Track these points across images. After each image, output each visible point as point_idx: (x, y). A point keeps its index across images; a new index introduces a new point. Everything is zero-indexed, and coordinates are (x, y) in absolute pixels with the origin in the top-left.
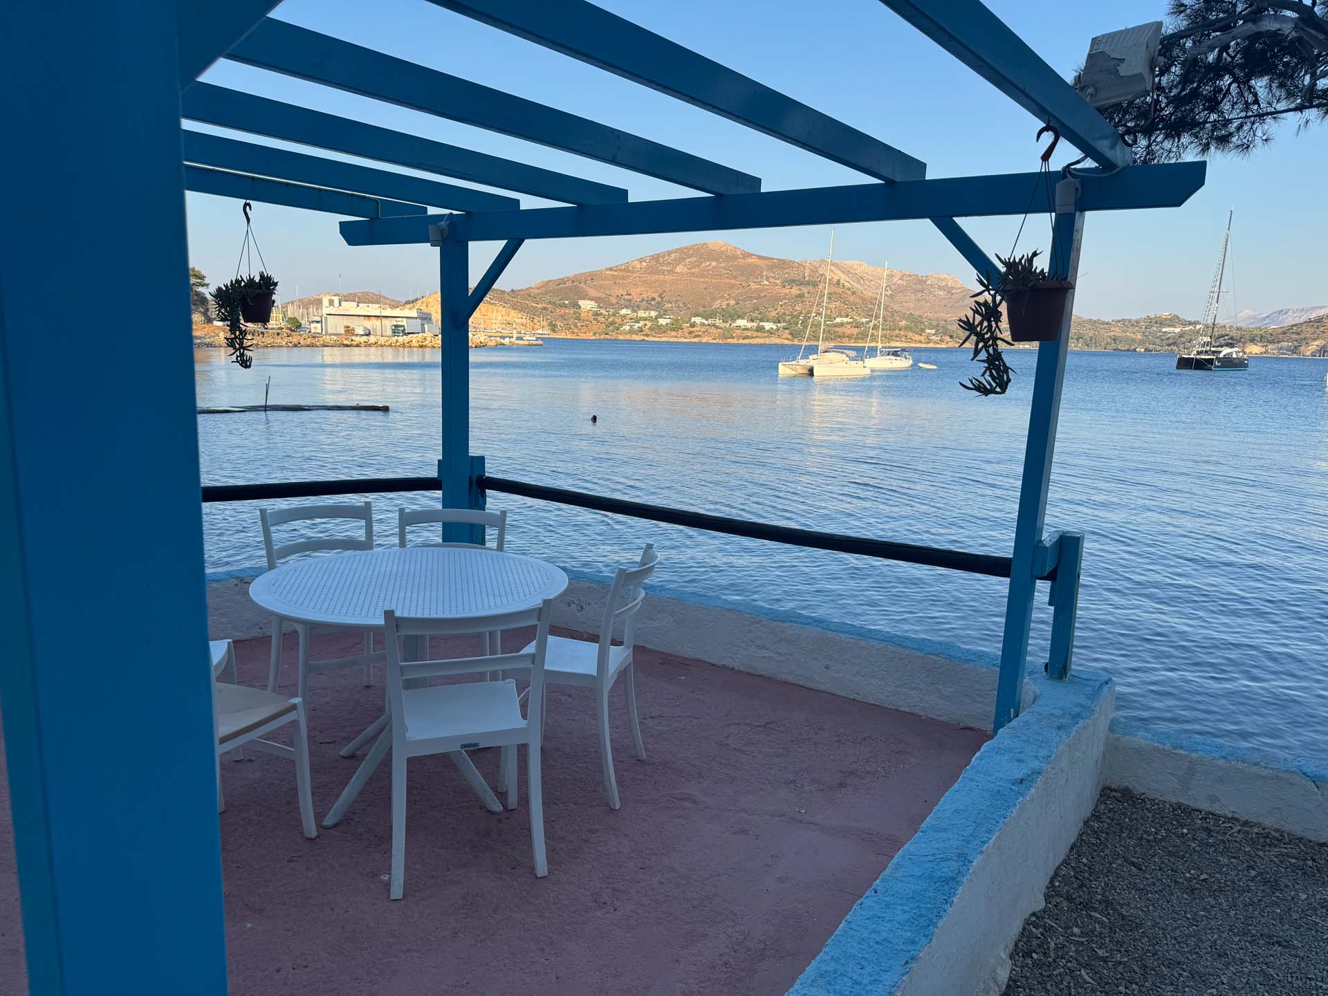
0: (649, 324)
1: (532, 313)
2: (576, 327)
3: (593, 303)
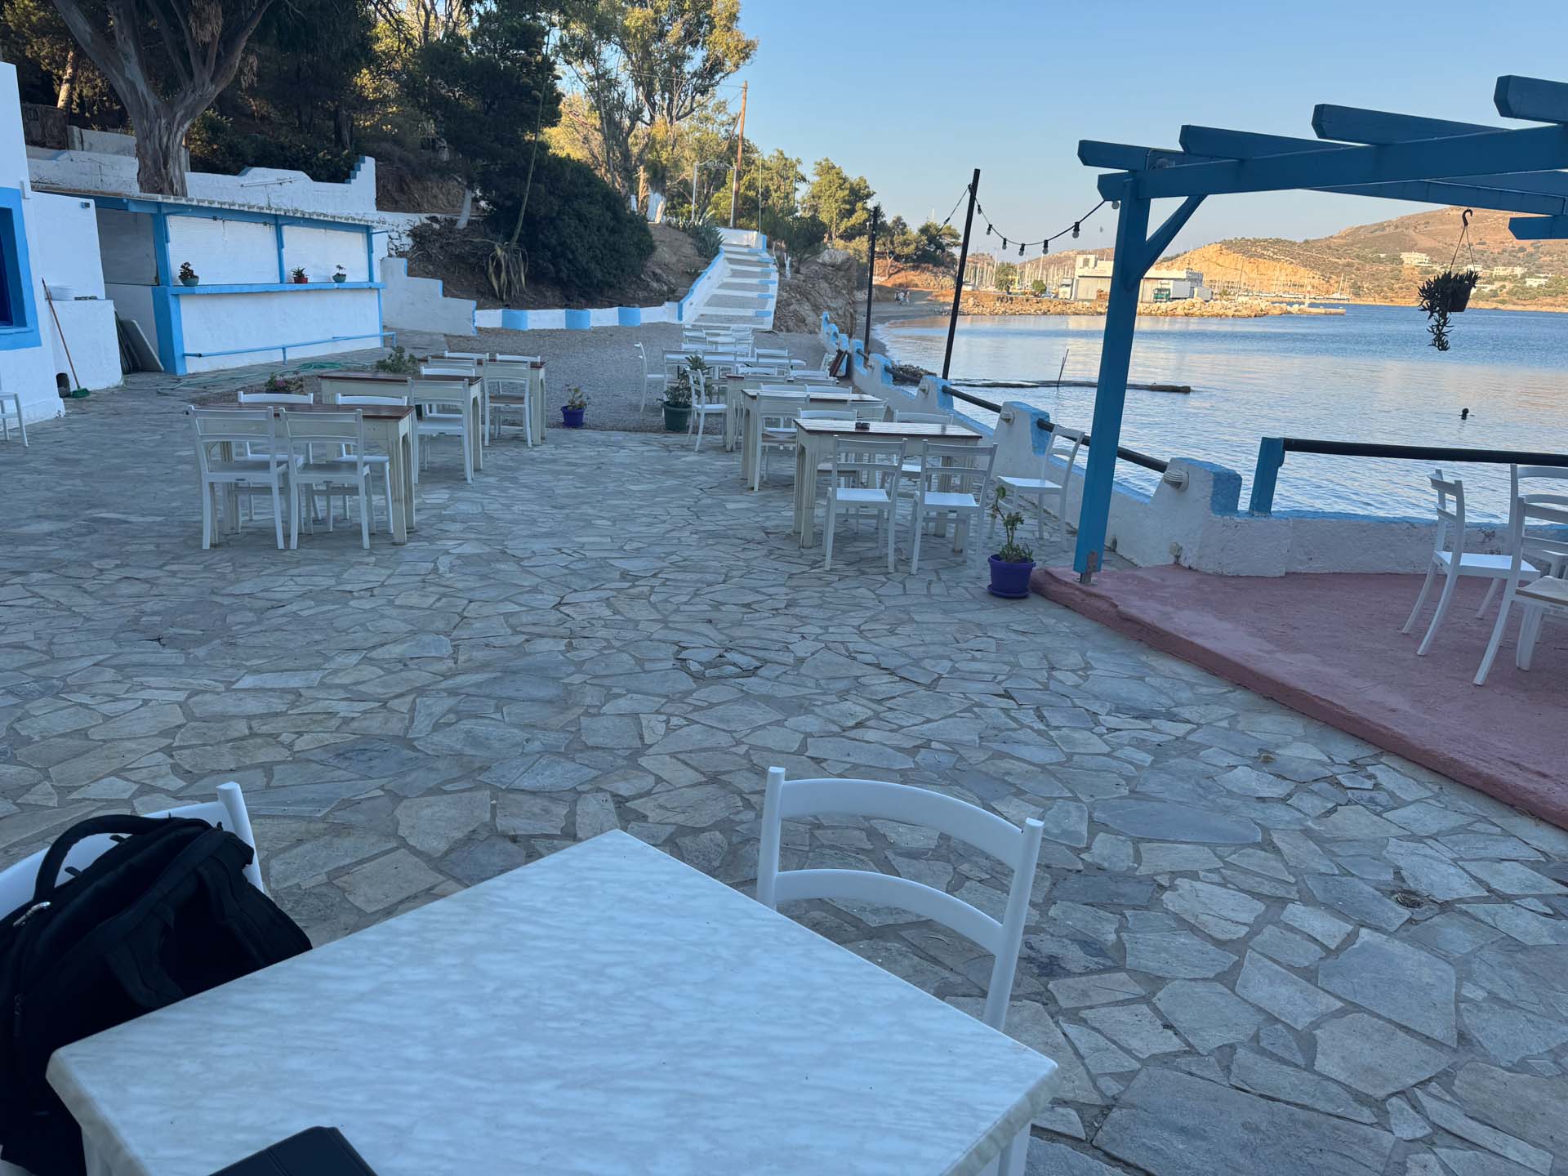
0: (1509, 286)
1: (1328, 271)
2: (1392, 289)
3: (1424, 256)
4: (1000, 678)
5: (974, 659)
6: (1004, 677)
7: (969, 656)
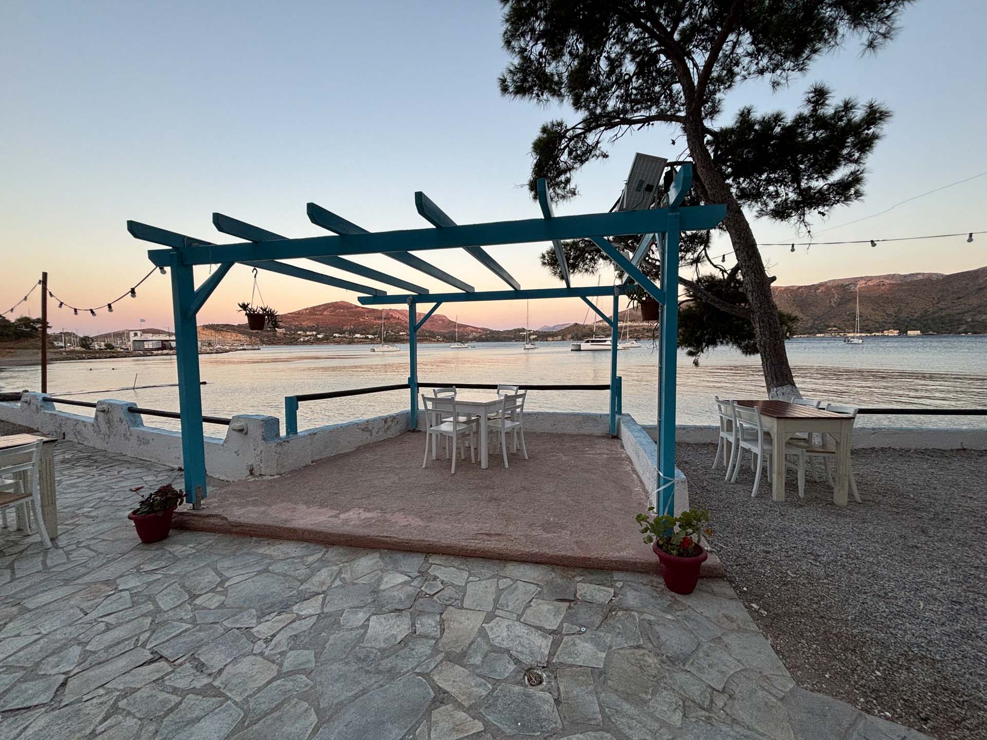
0: (313, 338)
4: (143, 637)
5: (109, 628)
6: (147, 635)
7: (102, 627)
